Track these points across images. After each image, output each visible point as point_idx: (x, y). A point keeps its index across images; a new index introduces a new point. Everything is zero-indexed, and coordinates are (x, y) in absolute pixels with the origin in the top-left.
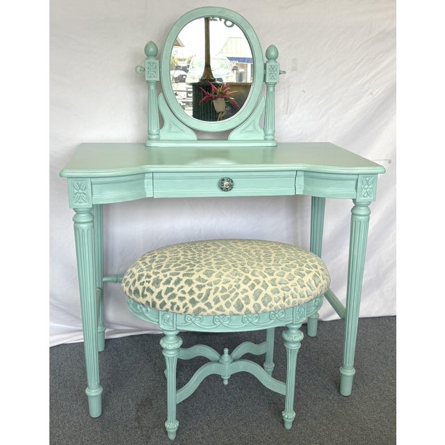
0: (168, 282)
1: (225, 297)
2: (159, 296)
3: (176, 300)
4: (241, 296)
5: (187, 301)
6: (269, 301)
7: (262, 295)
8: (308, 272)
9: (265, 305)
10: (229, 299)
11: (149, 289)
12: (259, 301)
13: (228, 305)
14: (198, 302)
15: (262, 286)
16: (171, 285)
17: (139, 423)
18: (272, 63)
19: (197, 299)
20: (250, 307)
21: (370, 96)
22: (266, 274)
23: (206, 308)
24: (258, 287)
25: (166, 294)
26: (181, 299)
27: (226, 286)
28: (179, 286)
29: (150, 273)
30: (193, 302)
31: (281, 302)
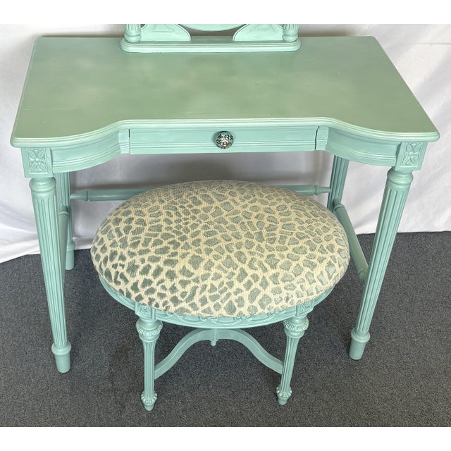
0: (145, 271)
1: (214, 298)
2: (135, 287)
3: (154, 296)
4: (233, 298)
5: (168, 299)
6: (268, 303)
7: (259, 297)
9: (263, 307)
10: (218, 301)
11: (122, 276)
12: (256, 303)
13: (217, 307)
14: (181, 302)
15: (261, 285)
16: (149, 277)
19: (180, 298)
20: (244, 310)
23: (190, 308)
24: (256, 285)
25: (143, 286)
26: (162, 296)
27: (216, 284)
28: (159, 278)
29: (125, 253)
30: (175, 300)
31: (284, 302)
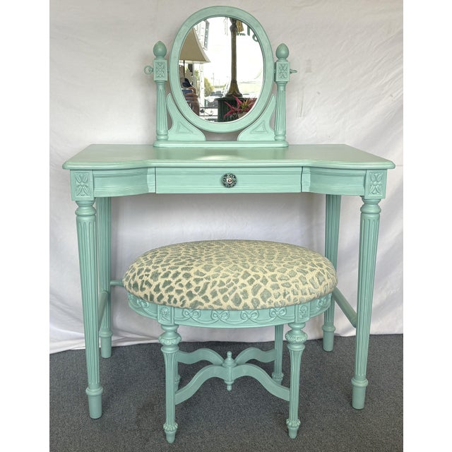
0: (166, 275)
1: (222, 291)
2: (157, 289)
3: (173, 293)
4: (239, 291)
5: (184, 294)
6: (268, 297)
7: (261, 291)
8: (312, 270)
9: (264, 301)
10: (226, 293)
11: (147, 283)
12: (258, 296)
13: (226, 299)
14: (195, 295)
15: (262, 281)
16: (169, 278)
17: (139, 426)
18: (282, 62)
19: (194, 292)
20: (248, 302)
21: (390, 97)
22: (266, 270)
23: (203, 301)
24: (257, 282)
25: (164, 287)
26: (179, 292)
27: (225, 280)
28: (177, 279)
29: (150, 267)
30: (190, 295)
31: (281, 298)
